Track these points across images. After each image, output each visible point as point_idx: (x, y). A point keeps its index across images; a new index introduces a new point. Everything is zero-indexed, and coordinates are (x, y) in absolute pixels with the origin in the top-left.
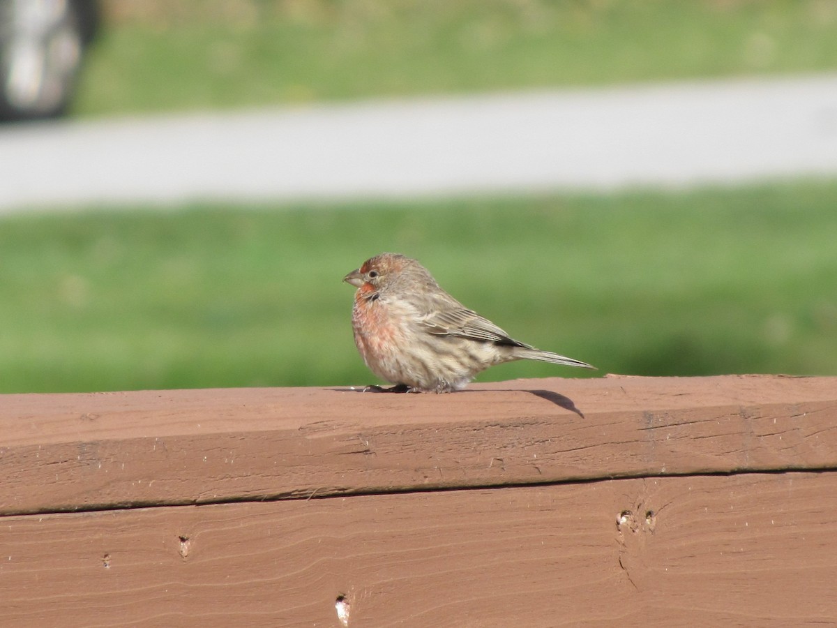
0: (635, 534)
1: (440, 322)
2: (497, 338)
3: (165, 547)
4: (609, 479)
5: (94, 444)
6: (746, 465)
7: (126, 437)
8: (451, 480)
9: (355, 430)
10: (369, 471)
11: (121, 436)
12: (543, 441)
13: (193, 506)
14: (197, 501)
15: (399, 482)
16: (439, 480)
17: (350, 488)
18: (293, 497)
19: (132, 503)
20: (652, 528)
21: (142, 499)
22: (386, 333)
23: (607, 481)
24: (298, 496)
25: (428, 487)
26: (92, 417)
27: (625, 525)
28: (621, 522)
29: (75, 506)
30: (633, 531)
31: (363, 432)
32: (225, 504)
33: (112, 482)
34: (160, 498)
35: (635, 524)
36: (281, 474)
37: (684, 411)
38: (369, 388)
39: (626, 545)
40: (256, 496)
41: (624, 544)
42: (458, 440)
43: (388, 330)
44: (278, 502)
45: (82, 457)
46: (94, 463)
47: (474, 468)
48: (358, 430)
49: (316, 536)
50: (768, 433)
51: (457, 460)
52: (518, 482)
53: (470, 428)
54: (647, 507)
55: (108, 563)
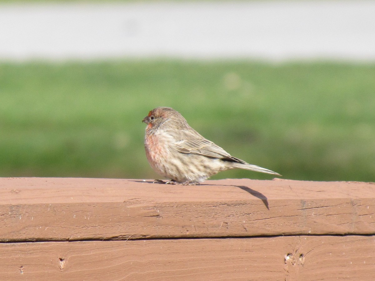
0: (294, 266)
1: (186, 146)
2: (222, 157)
3: (52, 264)
4: (281, 235)
5: (18, 206)
6: (352, 231)
7: (35, 203)
8: (200, 233)
9: (152, 204)
10: (158, 227)
11: (32, 202)
12: (249, 214)
13: (67, 242)
14: (70, 239)
15: (174, 233)
16: (194, 233)
17: (148, 235)
18: (119, 239)
19: (36, 239)
20: (303, 263)
21: (41, 237)
22: (157, 150)
23: (281, 237)
24: (121, 239)
25: (188, 236)
26: (17, 191)
27: (289, 261)
28: (287, 259)
29: (7, 239)
30: (293, 264)
31: (156, 205)
32: (84, 242)
33: (26, 227)
34: (51, 237)
35: (294, 260)
36: (113, 226)
37: (322, 200)
38: (156, 181)
39: (289, 272)
40: (100, 238)
41: (288, 271)
42: (205, 211)
43: (158, 149)
44: (111, 241)
45: (12, 213)
46: (17, 217)
47: (213, 227)
48: (154, 204)
49: (129, 261)
50: (364, 214)
51: (204, 223)
52: (235, 236)
53: (211, 205)
54: (300, 252)
55: (22, 271)
